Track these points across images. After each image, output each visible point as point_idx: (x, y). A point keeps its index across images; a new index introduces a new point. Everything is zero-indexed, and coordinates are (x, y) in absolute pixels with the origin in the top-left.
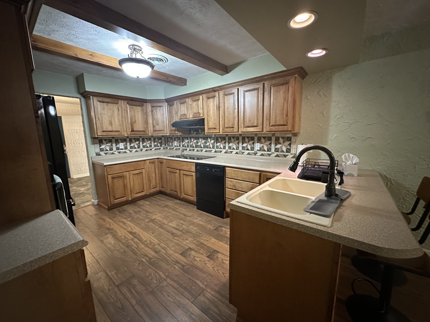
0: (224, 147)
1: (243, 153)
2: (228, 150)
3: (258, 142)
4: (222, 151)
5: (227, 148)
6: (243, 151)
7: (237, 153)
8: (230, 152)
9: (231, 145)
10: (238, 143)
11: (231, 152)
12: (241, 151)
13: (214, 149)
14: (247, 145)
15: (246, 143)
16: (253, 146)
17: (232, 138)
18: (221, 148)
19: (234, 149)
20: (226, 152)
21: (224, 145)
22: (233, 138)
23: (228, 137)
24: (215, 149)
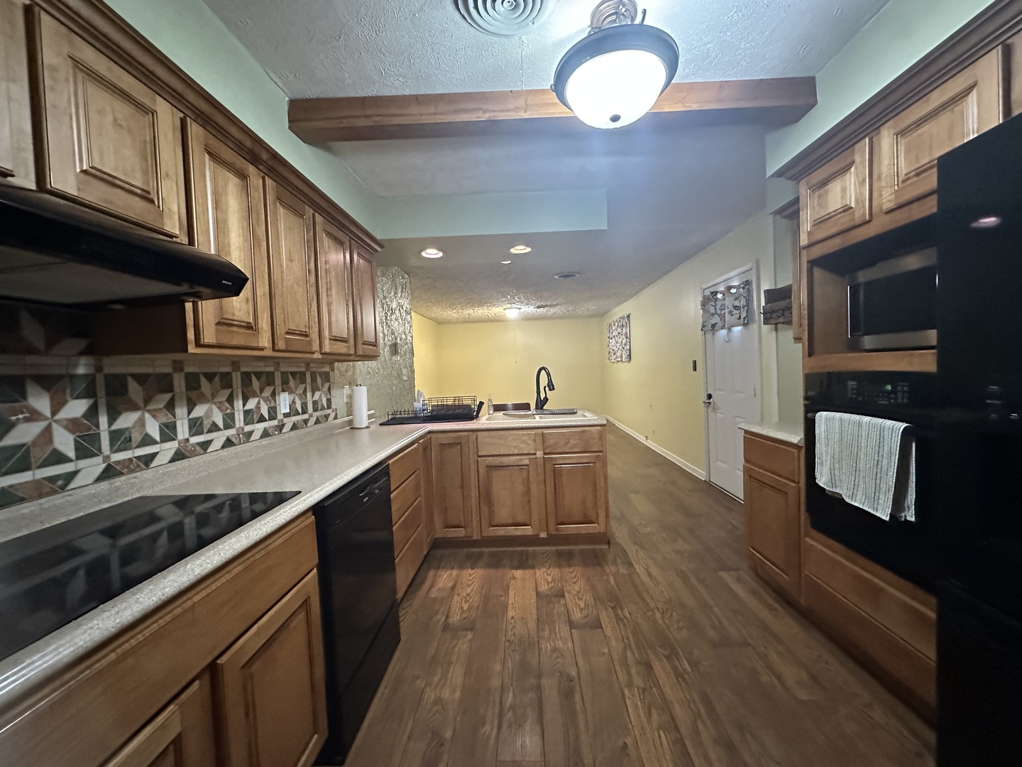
0: (168, 432)
1: (251, 433)
2: (187, 440)
3: (283, 391)
4: (154, 456)
5: (183, 430)
6: (248, 428)
7: (228, 443)
8: (198, 448)
9: (199, 411)
10: (230, 400)
11: (205, 445)
12: (243, 429)
13: (99, 459)
14: (259, 403)
15: (255, 395)
16: (273, 405)
17: (203, 380)
18: (147, 441)
19: (214, 428)
20: (179, 456)
21: (164, 420)
22: (210, 377)
23: (182, 375)
24: (106, 458)
